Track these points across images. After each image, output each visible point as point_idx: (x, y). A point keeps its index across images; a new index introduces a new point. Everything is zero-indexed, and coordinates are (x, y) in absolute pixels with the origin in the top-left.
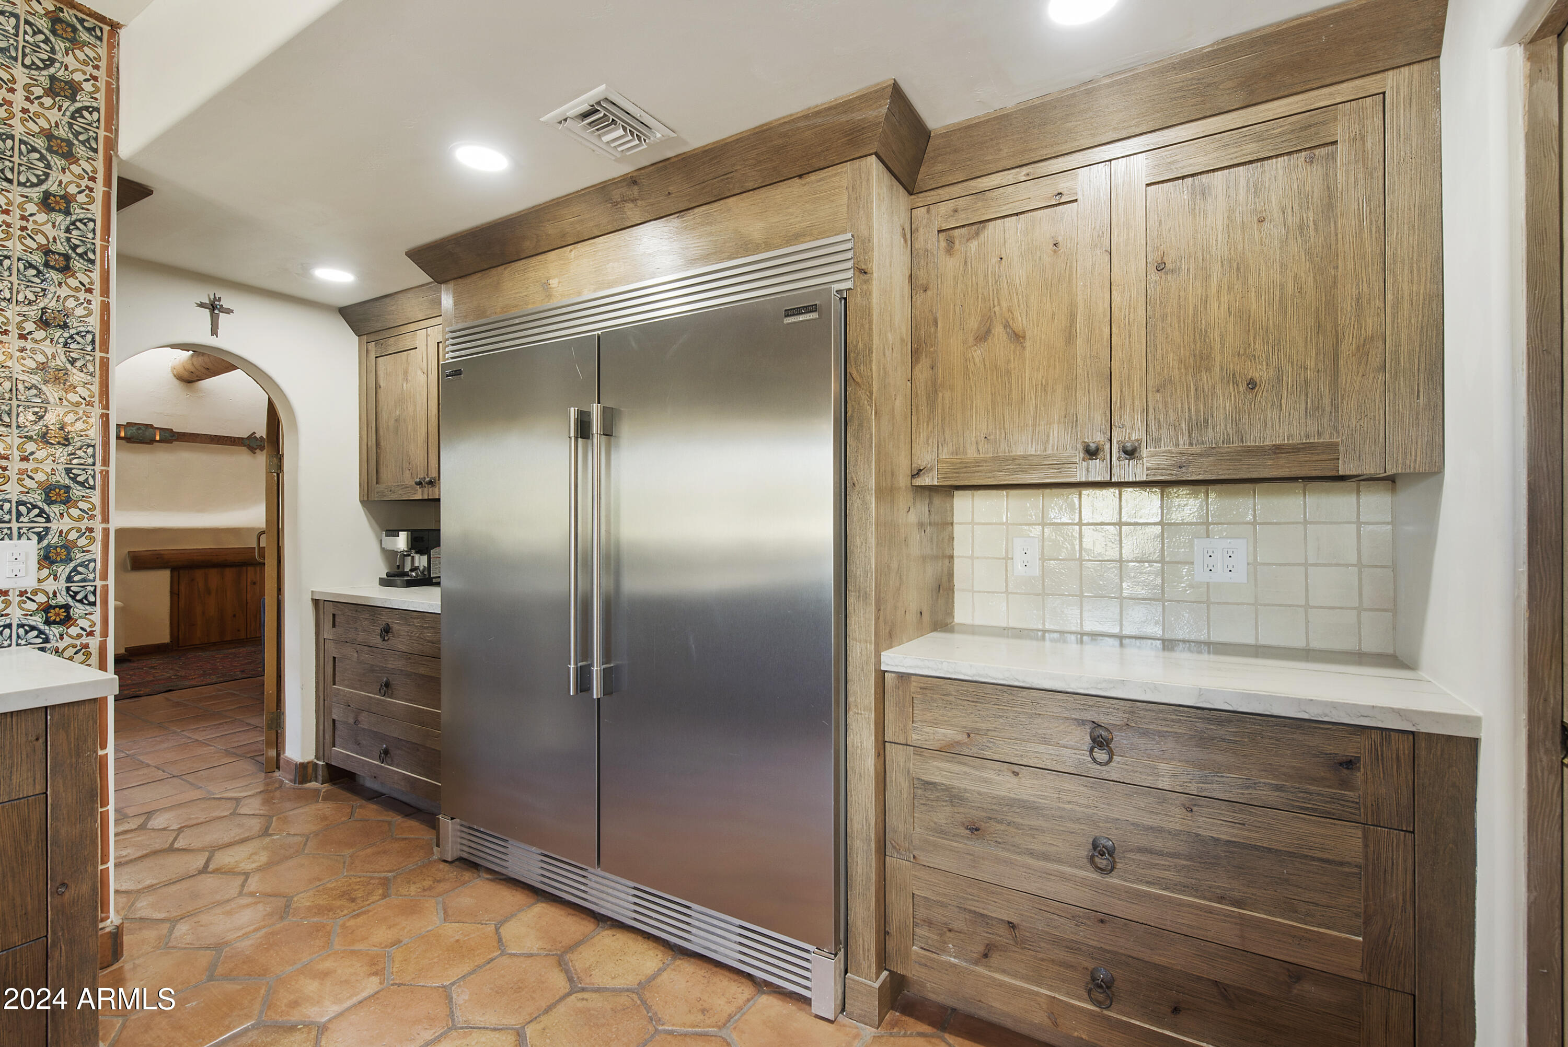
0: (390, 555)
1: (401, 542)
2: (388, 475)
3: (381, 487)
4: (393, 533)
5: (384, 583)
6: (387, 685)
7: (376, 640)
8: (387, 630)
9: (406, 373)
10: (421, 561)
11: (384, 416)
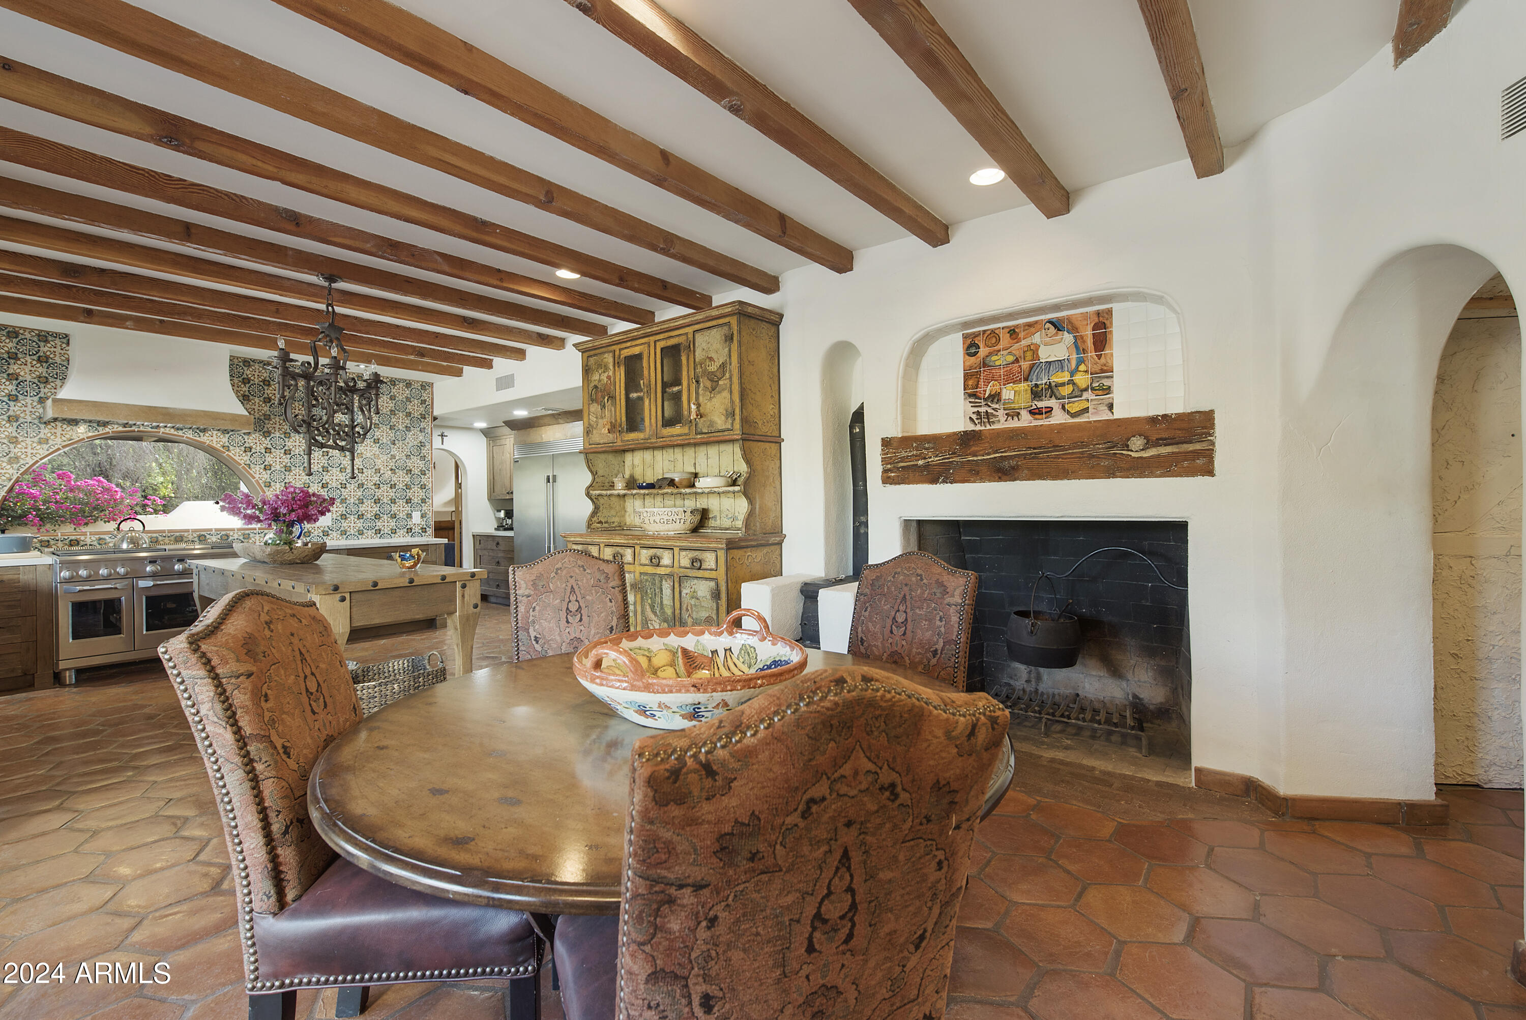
0: (498, 519)
1: (502, 514)
2: (498, 489)
3: (495, 494)
4: (499, 511)
5: (496, 529)
6: (498, 562)
7: (495, 548)
8: (498, 544)
9: (503, 453)
10: (509, 521)
11: (496, 468)
